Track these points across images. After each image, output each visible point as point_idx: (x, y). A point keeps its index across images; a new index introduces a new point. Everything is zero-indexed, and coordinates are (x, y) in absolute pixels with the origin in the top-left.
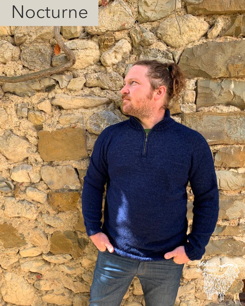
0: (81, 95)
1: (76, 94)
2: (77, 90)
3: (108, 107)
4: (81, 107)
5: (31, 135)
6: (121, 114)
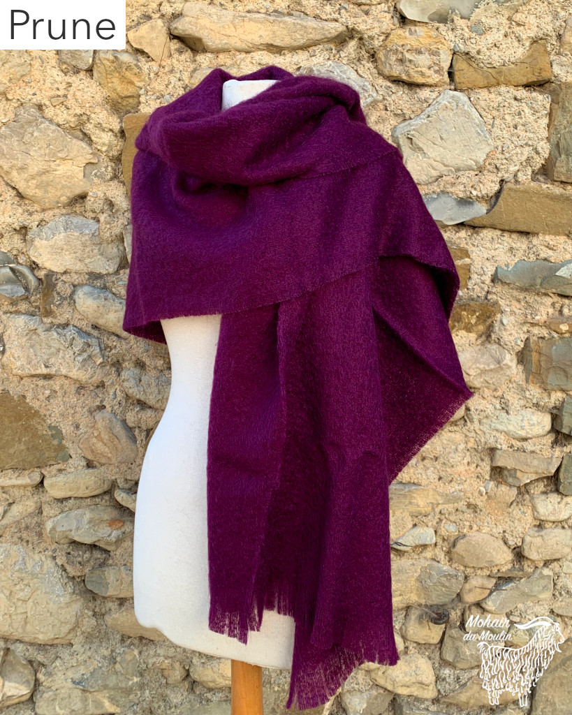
0: (262, 11)
1: (247, 8)
3: (341, 52)
4: (260, 47)
5: (99, 126)
6: (377, 75)
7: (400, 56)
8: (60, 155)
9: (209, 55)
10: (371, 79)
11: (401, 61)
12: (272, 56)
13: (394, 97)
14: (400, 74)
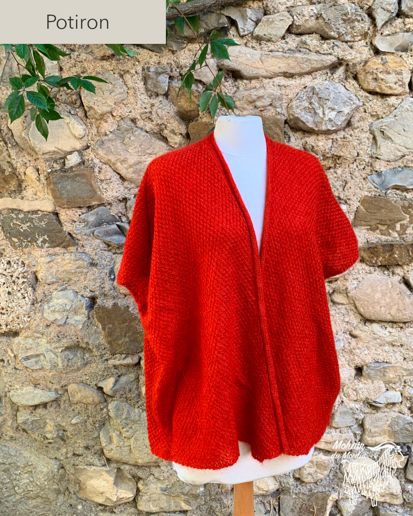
0: (280, 50)
1: (270, 49)
2: (273, 39)
3: (334, 75)
4: (279, 74)
5: (173, 132)
6: (359, 89)
7: (375, 76)
8: (148, 151)
9: (245, 81)
10: (355, 92)
11: (376, 79)
12: (287, 79)
13: (371, 103)
14: (375, 88)
